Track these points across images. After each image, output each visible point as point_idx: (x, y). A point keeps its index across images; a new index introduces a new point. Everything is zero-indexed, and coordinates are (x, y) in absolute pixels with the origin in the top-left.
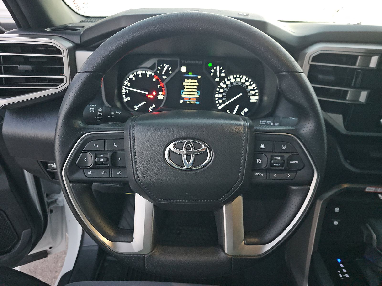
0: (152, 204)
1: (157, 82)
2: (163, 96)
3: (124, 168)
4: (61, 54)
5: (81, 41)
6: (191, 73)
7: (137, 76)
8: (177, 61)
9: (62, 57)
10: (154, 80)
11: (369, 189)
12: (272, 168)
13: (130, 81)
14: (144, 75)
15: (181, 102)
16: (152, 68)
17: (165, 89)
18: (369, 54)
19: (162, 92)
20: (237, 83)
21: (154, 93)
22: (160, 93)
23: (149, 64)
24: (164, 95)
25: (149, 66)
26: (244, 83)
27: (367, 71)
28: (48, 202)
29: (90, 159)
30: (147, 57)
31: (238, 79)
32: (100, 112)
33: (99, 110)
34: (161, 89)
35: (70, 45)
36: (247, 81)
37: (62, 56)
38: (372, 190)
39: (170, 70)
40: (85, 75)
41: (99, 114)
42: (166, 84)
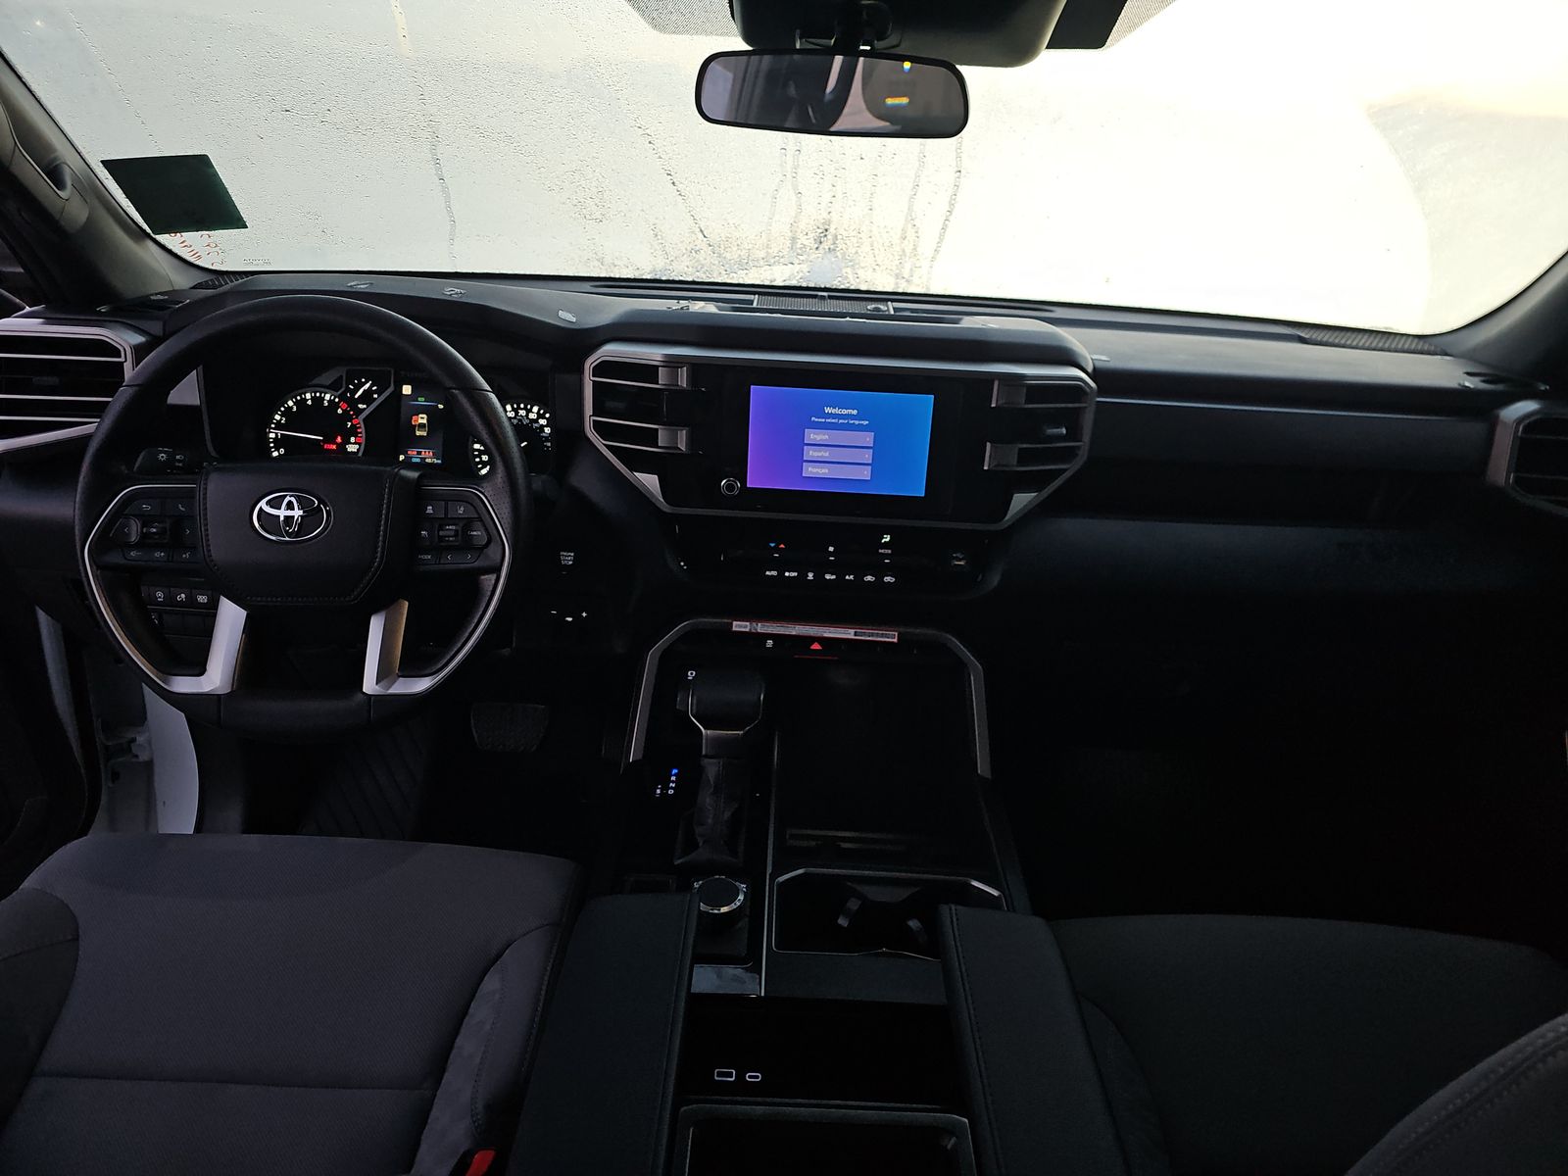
0: (243, 613)
1: (346, 416)
2: (357, 446)
3: (193, 548)
4: (120, 357)
5: (164, 330)
6: (423, 399)
7: (301, 404)
8: (390, 372)
9: (123, 363)
10: (340, 411)
11: (741, 626)
12: (442, 544)
13: (288, 412)
14: (317, 401)
15: (401, 459)
16: (333, 387)
17: (362, 430)
18: (672, 363)
19: (356, 437)
20: (520, 420)
21: (339, 440)
22: (353, 439)
23: (327, 378)
24: (360, 444)
25: (328, 383)
26: (536, 421)
27: (674, 393)
28: (107, 748)
29: (134, 531)
30: (323, 363)
31: (522, 413)
32: (179, 461)
33: (178, 457)
34: (354, 432)
35: (139, 339)
36: (540, 416)
37: (122, 359)
38: (746, 627)
39: (375, 392)
40: (131, 391)
41: (177, 464)
42: (364, 420)
